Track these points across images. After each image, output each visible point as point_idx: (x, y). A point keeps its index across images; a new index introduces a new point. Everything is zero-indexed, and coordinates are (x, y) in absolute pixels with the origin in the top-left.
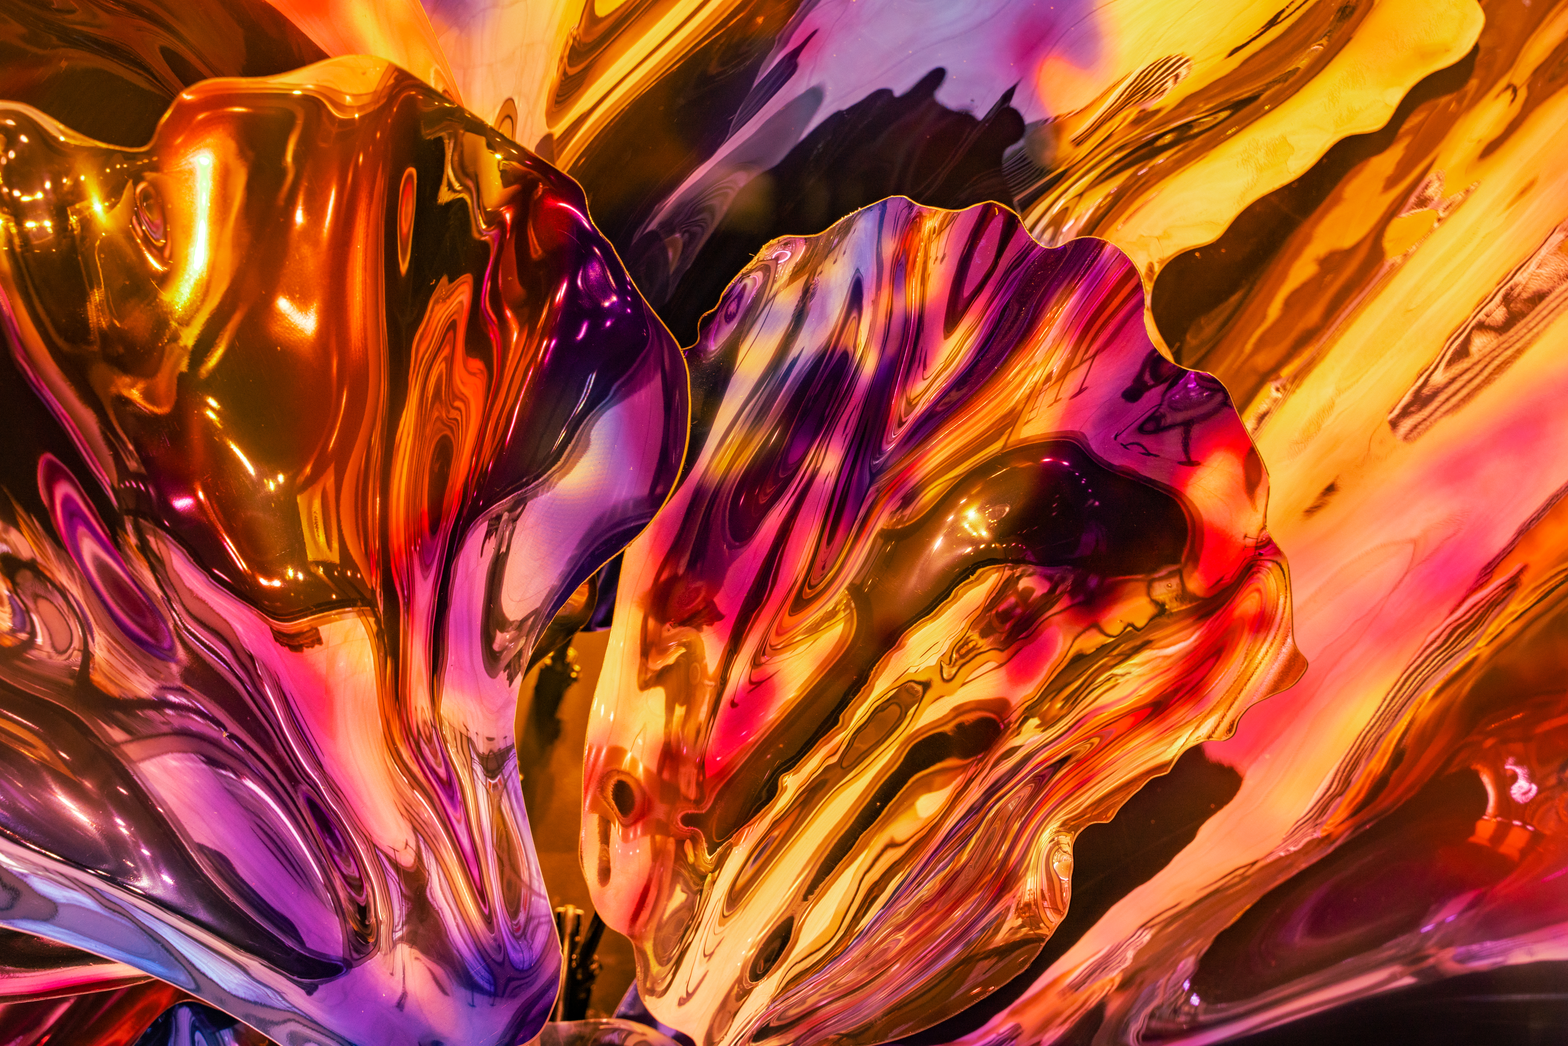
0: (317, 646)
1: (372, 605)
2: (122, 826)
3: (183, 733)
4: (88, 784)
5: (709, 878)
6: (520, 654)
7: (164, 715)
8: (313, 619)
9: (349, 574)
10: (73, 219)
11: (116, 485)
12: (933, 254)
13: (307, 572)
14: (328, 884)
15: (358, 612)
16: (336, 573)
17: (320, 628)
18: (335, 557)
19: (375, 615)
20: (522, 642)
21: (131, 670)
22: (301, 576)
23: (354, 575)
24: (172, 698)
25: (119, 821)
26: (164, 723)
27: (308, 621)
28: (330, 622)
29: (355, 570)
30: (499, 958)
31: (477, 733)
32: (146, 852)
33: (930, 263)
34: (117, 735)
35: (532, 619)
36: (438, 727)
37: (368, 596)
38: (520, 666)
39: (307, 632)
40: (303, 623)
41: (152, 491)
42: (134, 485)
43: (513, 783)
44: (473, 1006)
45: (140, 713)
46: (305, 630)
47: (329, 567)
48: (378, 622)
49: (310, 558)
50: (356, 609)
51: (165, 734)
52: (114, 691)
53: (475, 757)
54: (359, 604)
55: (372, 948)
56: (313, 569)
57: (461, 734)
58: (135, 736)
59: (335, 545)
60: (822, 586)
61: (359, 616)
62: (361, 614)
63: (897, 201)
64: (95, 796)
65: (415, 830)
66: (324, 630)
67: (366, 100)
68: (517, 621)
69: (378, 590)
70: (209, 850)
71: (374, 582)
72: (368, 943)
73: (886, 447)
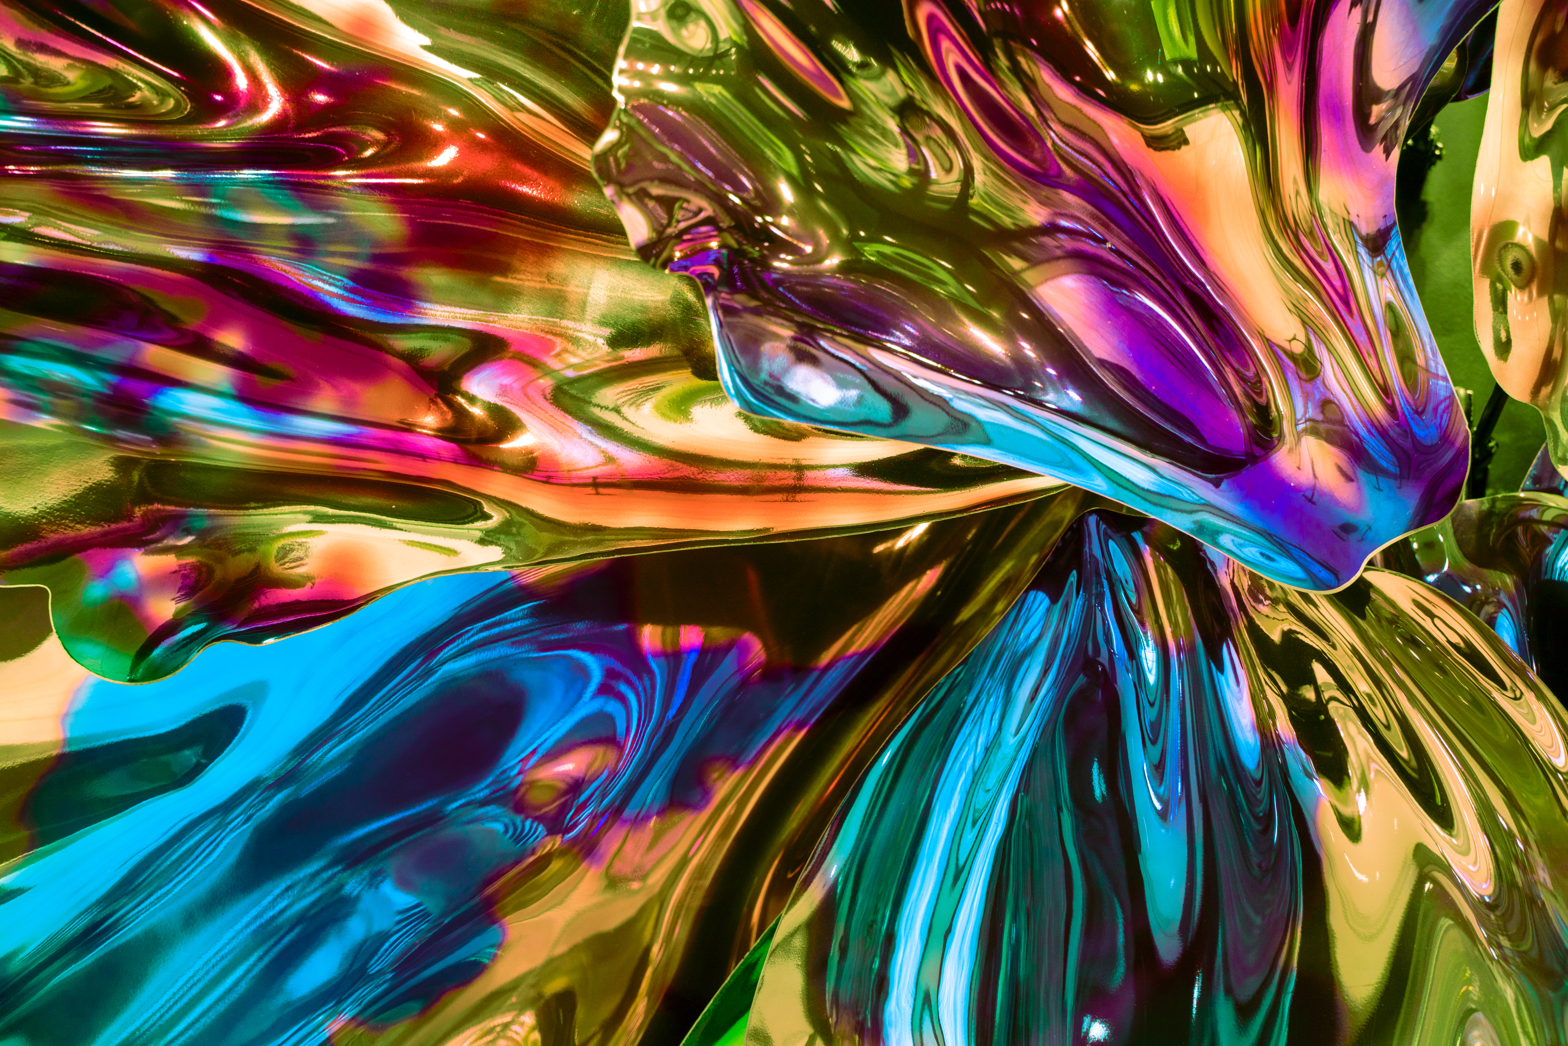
0: (1184, 148)
1: (1236, 98)
2: (1028, 350)
4: (995, 314)
6: (1396, 126)
7: (1057, 240)
8: (1177, 121)
9: (1209, 69)
11: (982, 8)
13: (1167, 73)
14: (1224, 383)
15: (1221, 107)
16: (1195, 70)
17: (1185, 129)
18: (1192, 52)
19: (1239, 107)
20: (1399, 112)
22: (1160, 78)
23: (1214, 69)
24: (1064, 223)
25: (1025, 345)
26: (1058, 247)
27: (1173, 123)
28: (1195, 121)
29: (1215, 63)
31: (1358, 216)
32: (1051, 371)
34: (1016, 263)
35: (1409, 86)
36: (1317, 215)
37: (1231, 89)
38: (1397, 138)
39: (1173, 134)
40: (1166, 127)
41: (1016, 11)
42: (999, 5)
43: (1398, 263)
44: (1379, 490)
45: (1034, 241)
46: (1170, 132)
47: (1187, 64)
48: (1243, 114)
49: (1168, 57)
50: (1219, 104)
51: (1058, 258)
52: (1012, 224)
53: (1360, 242)
54: (1222, 98)
55: (1276, 442)
56: (1172, 68)
57: (1344, 219)
58: (1033, 263)
59: (1192, 39)
61: (1224, 112)
62: (1225, 108)
64: (1002, 325)
65: (1304, 323)
66: (1190, 130)
68: (1393, 90)
69: (1240, 82)
70: (1111, 364)
71: (1235, 73)
72: (1272, 438)
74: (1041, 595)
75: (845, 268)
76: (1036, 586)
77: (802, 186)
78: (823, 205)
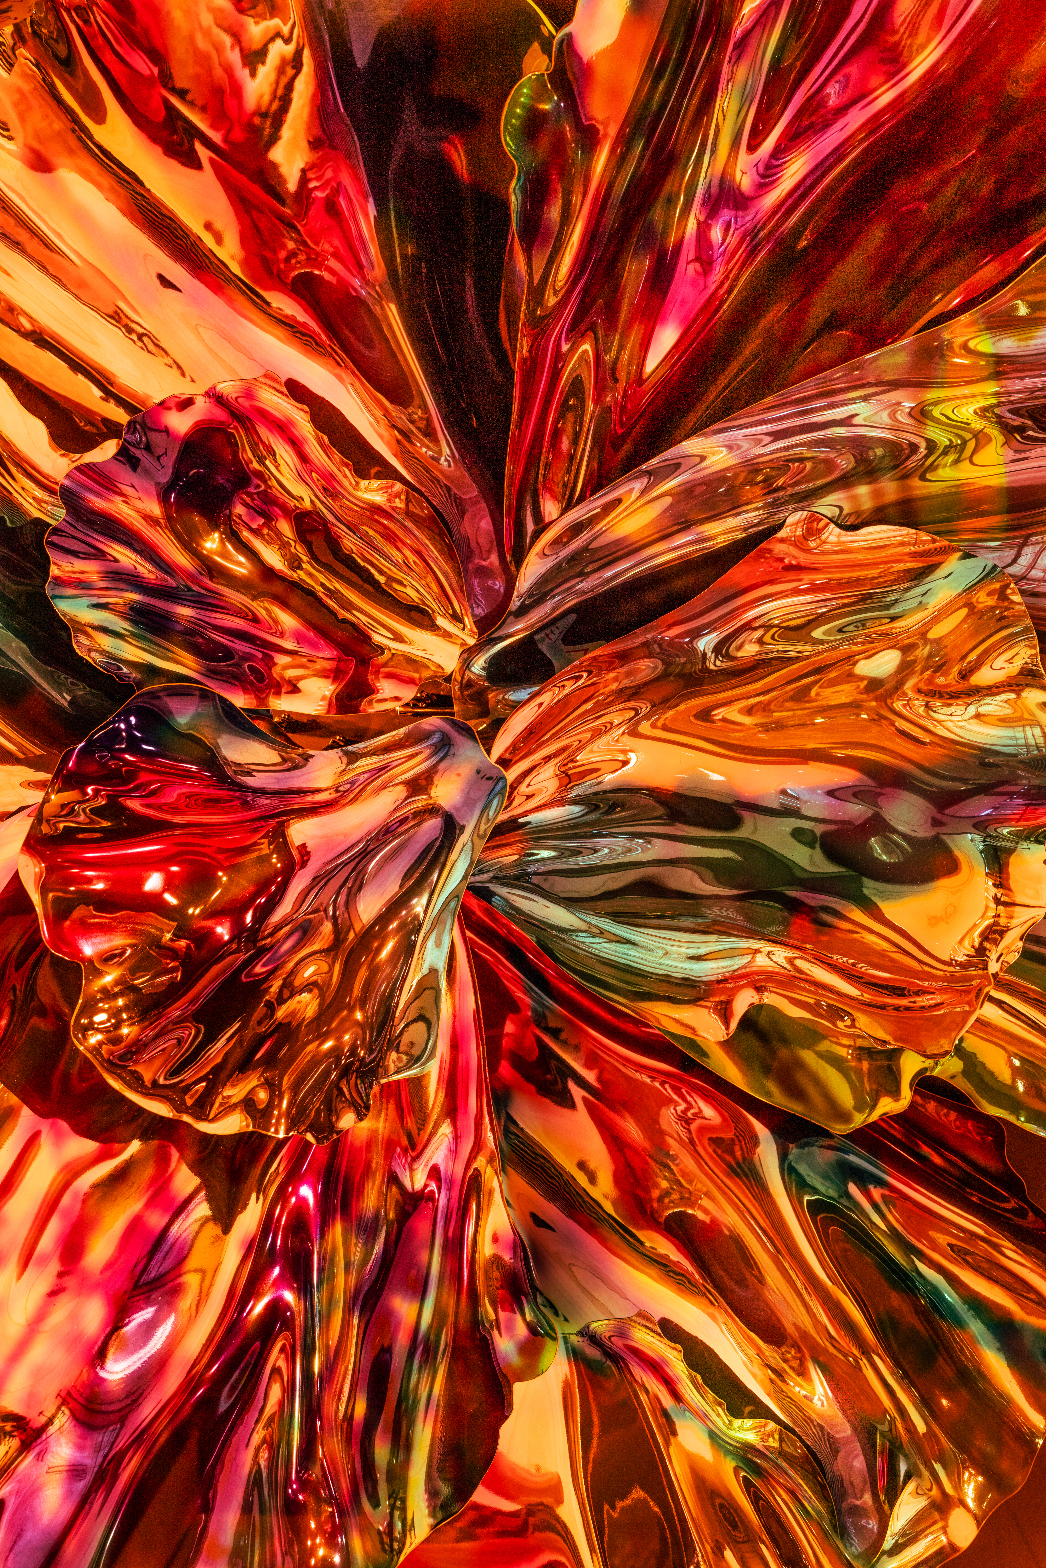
0: (306, 846)
1: (285, 821)
2: (393, 926)
3: (347, 904)
4: (375, 945)
5: (393, 651)
7: (339, 916)
8: (293, 848)
9: (271, 834)
10: (116, 990)
11: (245, 953)
12: (70, 569)
13: (273, 853)
14: (406, 833)
16: (272, 840)
17: (297, 845)
18: (266, 841)
19: (289, 820)
21: (321, 934)
22: (275, 856)
23: (271, 832)
24: (331, 913)
25: (391, 927)
26: (343, 914)
27: (294, 850)
28: (293, 840)
29: (269, 831)
30: (434, 748)
31: (337, 768)
32: (404, 913)
33: (75, 570)
34: (351, 935)
35: (280, 752)
36: (333, 787)
37: (280, 824)
38: (304, 753)
39: (299, 851)
40: (295, 854)
41: (245, 935)
43: (360, 747)
44: (455, 754)
45: (340, 926)
47: (270, 844)
48: (292, 819)
49: (267, 852)
50: (286, 829)
51: (348, 913)
52: (332, 937)
53: (351, 766)
54: (284, 828)
56: (271, 850)
57: (339, 775)
58: (351, 926)
59: (261, 841)
60: (247, 610)
61: (290, 827)
62: (288, 827)
63: (48, 591)
64: (380, 940)
65: (384, 788)
66: (297, 843)
67: (35, 861)
68: (279, 756)
69: (277, 820)
70: (400, 882)
71: (273, 822)
72: (434, 808)
73: (175, 585)
74: (493, 899)
75: (362, 1008)
76: (490, 902)
77: (324, 1037)
78: (334, 1025)
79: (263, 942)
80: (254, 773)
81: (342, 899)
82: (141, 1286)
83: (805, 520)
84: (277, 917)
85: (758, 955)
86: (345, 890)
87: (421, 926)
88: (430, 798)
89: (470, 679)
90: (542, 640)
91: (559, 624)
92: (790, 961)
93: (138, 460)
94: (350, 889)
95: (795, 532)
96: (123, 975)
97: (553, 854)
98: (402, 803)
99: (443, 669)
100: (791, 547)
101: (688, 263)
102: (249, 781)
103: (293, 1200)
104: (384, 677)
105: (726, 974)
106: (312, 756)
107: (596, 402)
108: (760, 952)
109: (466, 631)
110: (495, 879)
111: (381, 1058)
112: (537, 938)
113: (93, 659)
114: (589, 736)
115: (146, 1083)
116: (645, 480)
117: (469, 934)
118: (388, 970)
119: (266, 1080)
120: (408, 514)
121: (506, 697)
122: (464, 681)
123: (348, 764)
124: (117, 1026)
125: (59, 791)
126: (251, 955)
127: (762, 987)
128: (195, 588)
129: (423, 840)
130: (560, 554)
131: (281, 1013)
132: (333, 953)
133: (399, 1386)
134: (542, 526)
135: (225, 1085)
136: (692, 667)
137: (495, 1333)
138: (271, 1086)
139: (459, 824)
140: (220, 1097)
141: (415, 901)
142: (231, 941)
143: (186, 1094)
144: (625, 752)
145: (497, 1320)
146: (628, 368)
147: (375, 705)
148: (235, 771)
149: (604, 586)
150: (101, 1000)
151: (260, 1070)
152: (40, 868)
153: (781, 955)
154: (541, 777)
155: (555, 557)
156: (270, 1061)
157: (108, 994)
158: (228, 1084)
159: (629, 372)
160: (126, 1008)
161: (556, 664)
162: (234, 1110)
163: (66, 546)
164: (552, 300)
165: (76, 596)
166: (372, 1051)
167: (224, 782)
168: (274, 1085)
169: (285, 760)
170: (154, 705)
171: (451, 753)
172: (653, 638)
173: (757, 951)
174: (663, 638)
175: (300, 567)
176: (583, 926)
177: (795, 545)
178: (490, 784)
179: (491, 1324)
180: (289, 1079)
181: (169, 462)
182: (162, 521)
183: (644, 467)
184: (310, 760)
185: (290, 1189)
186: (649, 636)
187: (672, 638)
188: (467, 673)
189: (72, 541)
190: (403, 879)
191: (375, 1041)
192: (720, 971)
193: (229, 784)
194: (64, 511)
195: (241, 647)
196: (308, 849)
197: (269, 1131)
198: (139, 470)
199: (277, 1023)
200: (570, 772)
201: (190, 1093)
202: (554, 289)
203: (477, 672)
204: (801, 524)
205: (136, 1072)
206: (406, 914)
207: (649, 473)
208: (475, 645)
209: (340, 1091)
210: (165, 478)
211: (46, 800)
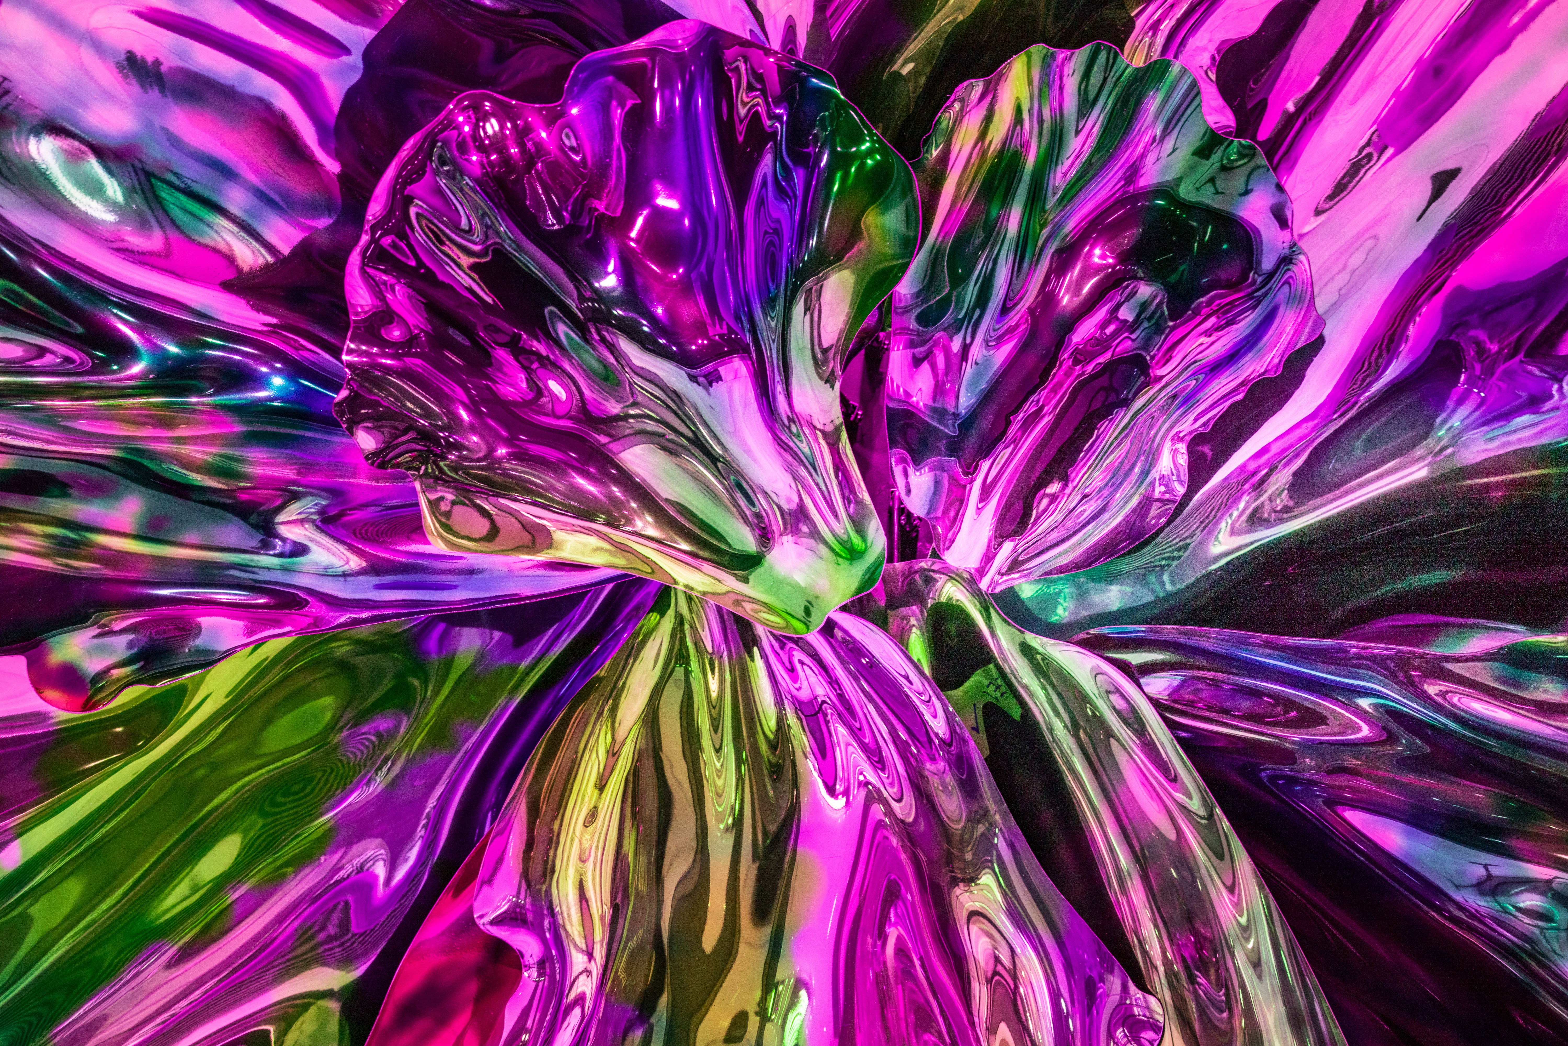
0: (720, 382)
1: (749, 354)
2: (617, 492)
3: (644, 432)
4: (591, 470)
5: (969, 485)
7: (628, 422)
8: (716, 364)
9: (733, 336)
10: (530, 144)
11: (579, 306)
12: (1066, 73)
13: (709, 339)
16: (726, 338)
17: (720, 368)
19: (750, 359)
21: (605, 400)
22: (706, 342)
23: (736, 336)
24: (632, 412)
25: (615, 489)
26: (630, 428)
27: (713, 365)
28: (725, 364)
29: (736, 334)
30: (845, 537)
32: (634, 505)
33: (1065, 79)
34: (603, 439)
37: (745, 348)
39: (713, 373)
40: (709, 368)
42: (590, 304)
44: (838, 566)
45: (615, 424)
46: (712, 371)
47: (721, 336)
48: (753, 364)
49: (711, 333)
50: (739, 356)
51: (632, 435)
52: (601, 414)
54: (741, 353)
56: (713, 338)
58: (615, 438)
60: (1016, 300)
62: (742, 359)
64: (597, 476)
65: (795, 479)
66: (723, 370)
67: (691, 40)
69: (750, 343)
70: (675, 502)
71: (748, 340)
72: (768, 540)
73: (1047, 207)
74: (655, 615)
75: (510, 456)
76: (651, 610)
77: (473, 409)
78: (488, 421)
79: (593, 331)
80: (808, 315)
81: (651, 426)
82: (149, 182)
83: (1154, 1019)
84: (626, 346)
85: (585, 958)
86: (662, 429)
87: (617, 527)
88: (781, 535)
89: (935, 581)
90: (988, 674)
91: (1009, 695)
92: (580, 999)
93: (1207, 157)
94: (663, 436)
95: (1137, 1006)
96: (548, 153)
97: (714, 695)
98: (775, 503)
99: (948, 549)
100: (1118, 997)
101: (1486, 866)
102: (798, 309)
103: (264, 369)
104: (936, 475)
105: (560, 917)
106: (832, 387)
107: (1302, 744)
108: (590, 961)
109: (997, 577)
110: (680, 620)
111: (446, 481)
112: (603, 678)
113: (952, 105)
114: (867, 741)
115: (409, 188)
116: (1202, 812)
117: (609, 587)
118: (560, 486)
119: (417, 337)
120: (1147, 501)
121: (914, 629)
122: (932, 574)
123: (823, 433)
124: (483, 149)
125: (780, 69)
126: (576, 315)
127: (544, 968)
128: (1045, 232)
129: (726, 528)
130: (1100, 700)
131: (501, 354)
132: (581, 416)
133: (25, 509)
134: (1135, 673)
135: (409, 287)
136: (960, 869)
137: (95, 631)
138: (410, 341)
139: (750, 574)
140: (393, 281)
141: (649, 519)
142: (595, 291)
143: (397, 236)
144: (846, 793)
145: (112, 633)
146: (1348, 787)
147: (900, 467)
148: (811, 289)
149: (1062, 759)
150: (514, 125)
151: (428, 328)
152: (682, 45)
153: (586, 986)
154: (813, 679)
155: (1097, 693)
156: (440, 342)
157: (522, 134)
158: (410, 291)
159: (1342, 788)
160: (505, 159)
161: (958, 692)
162: (377, 298)
163: (1095, 69)
164: (1432, 689)
165: (1030, 83)
166: (455, 469)
167: (796, 277)
168: (410, 348)
169: (825, 351)
170: (894, 189)
171: (840, 560)
172: (995, 822)
173: (590, 956)
174: (996, 835)
175: (1076, 362)
176: (620, 738)
177: (1121, 1004)
178: (801, 613)
179: (105, 625)
180: (418, 365)
181: (1206, 197)
182: (1131, 189)
183: (1218, 810)
184: (828, 385)
185: (278, 365)
186: (997, 817)
187: (995, 847)
188: (944, 577)
189: (1101, 77)
190: (677, 503)
191: (469, 475)
192: (564, 908)
193: (795, 283)
194: (1141, 65)
195: (971, 291)
196: (714, 384)
197: (351, 341)
198: (1195, 158)
199: (490, 350)
200: (820, 716)
201: (397, 241)
202: (1447, 692)
203: (945, 591)
204: (1148, 1014)
205: (424, 172)
206: (633, 509)
207: (1210, 816)
208: (980, 590)
209: (405, 432)
210: (1185, 192)
211: (769, 52)
